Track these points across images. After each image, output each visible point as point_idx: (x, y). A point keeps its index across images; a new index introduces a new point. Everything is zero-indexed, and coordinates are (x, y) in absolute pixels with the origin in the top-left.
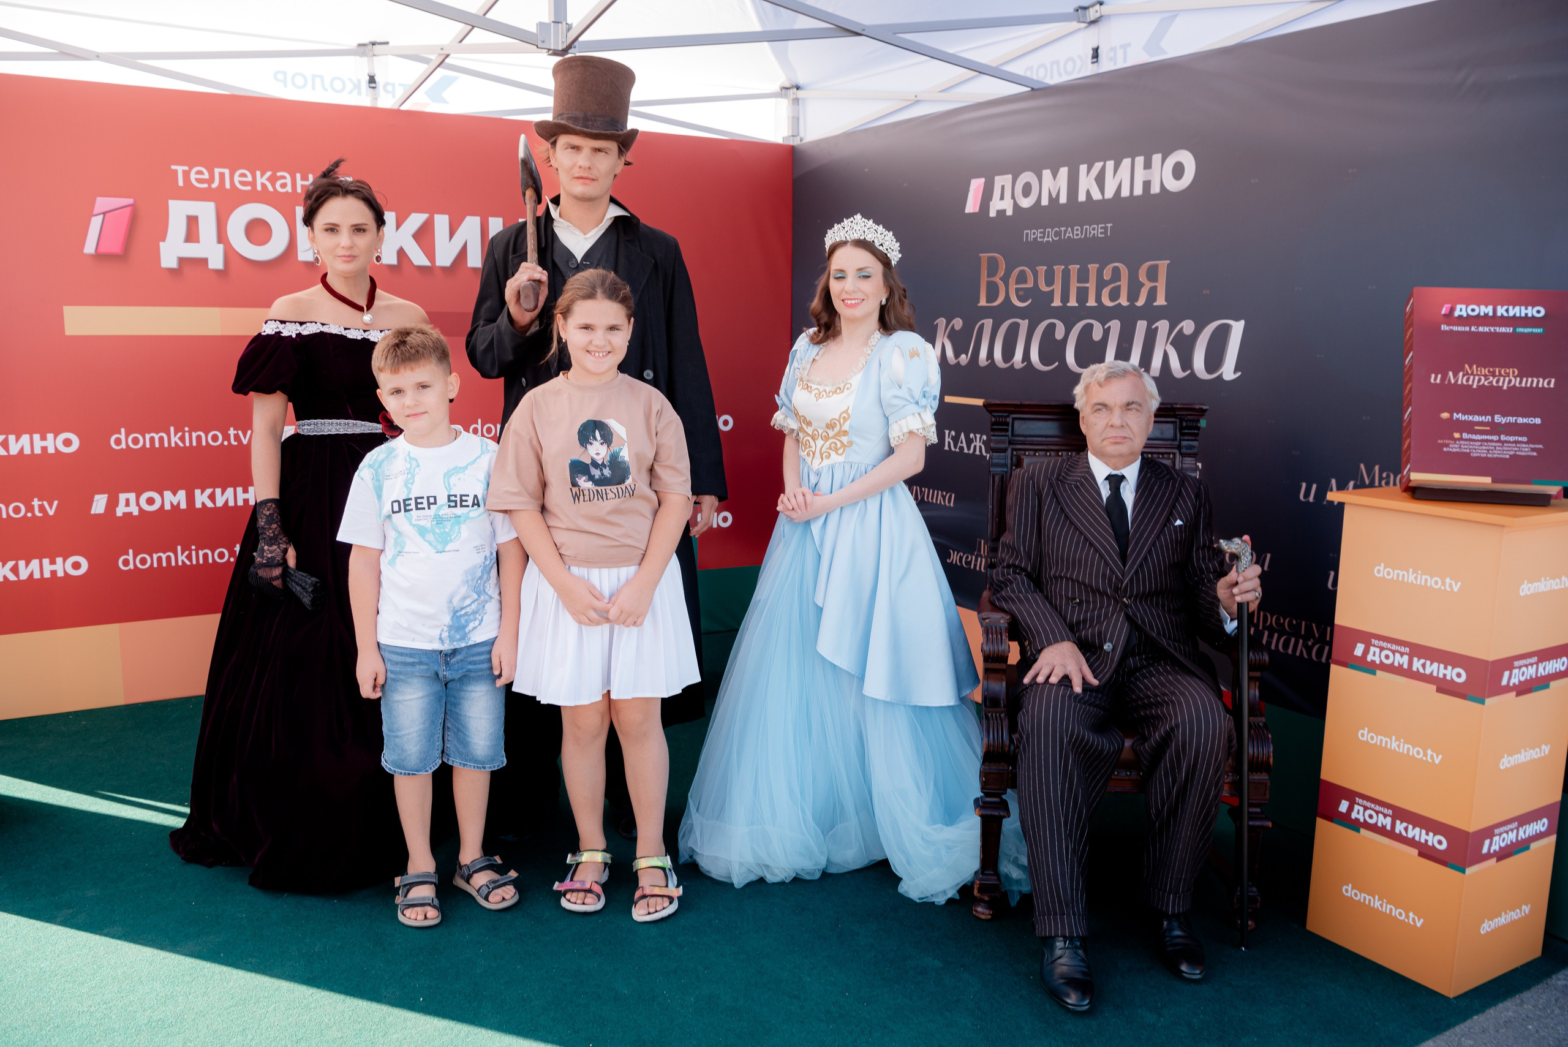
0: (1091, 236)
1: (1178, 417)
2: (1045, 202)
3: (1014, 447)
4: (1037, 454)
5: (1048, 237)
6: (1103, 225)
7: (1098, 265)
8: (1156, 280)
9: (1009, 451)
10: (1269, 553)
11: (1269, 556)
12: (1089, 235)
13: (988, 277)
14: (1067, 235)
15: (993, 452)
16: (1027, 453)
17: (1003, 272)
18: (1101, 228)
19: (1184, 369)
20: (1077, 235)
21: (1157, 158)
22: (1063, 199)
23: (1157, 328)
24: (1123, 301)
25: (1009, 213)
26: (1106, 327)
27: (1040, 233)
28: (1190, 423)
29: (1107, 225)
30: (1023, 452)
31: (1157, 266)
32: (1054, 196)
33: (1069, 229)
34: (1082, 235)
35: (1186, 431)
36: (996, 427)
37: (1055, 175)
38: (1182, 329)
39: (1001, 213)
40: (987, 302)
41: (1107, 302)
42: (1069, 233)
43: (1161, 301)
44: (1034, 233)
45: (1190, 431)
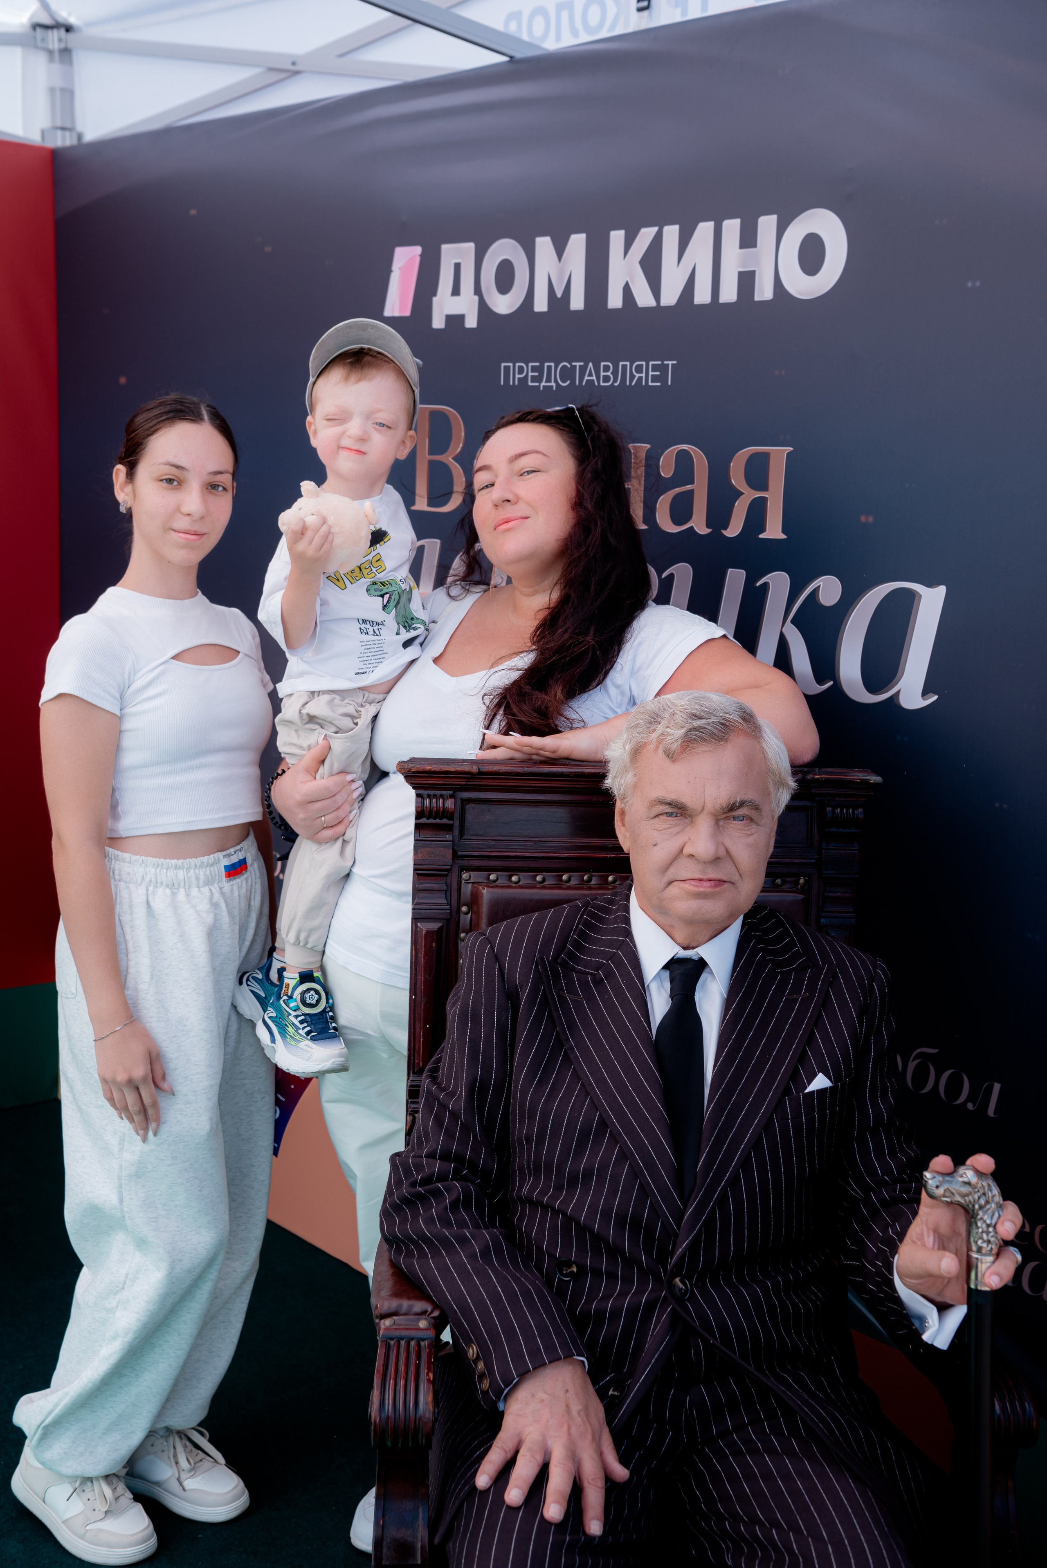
0: (633, 384)
1: (817, 799)
2: (541, 304)
3: (465, 863)
4: (514, 879)
5: (549, 380)
6: (659, 363)
7: (649, 446)
8: (765, 488)
9: (456, 870)
10: (998, 1082)
11: (997, 1087)
12: (631, 381)
13: (430, 453)
14: (586, 378)
15: (418, 875)
16: (492, 877)
17: (461, 445)
18: (655, 368)
19: (820, 680)
20: (607, 379)
21: (767, 224)
22: (577, 302)
23: (766, 586)
24: (699, 524)
25: (471, 322)
26: (663, 576)
27: (534, 369)
28: (841, 811)
29: (666, 362)
30: (486, 873)
31: (767, 455)
32: (559, 295)
33: (591, 364)
34: (615, 380)
35: (833, 829)
36: (424, 820)
37: (560, 249)
38: (816, 591)
39: (455, 321)
40: (430, 504)
41: (666, 523)
42: (590, 375)
43: (774, 530)
44: (521, 370)
45: (841, 830)
